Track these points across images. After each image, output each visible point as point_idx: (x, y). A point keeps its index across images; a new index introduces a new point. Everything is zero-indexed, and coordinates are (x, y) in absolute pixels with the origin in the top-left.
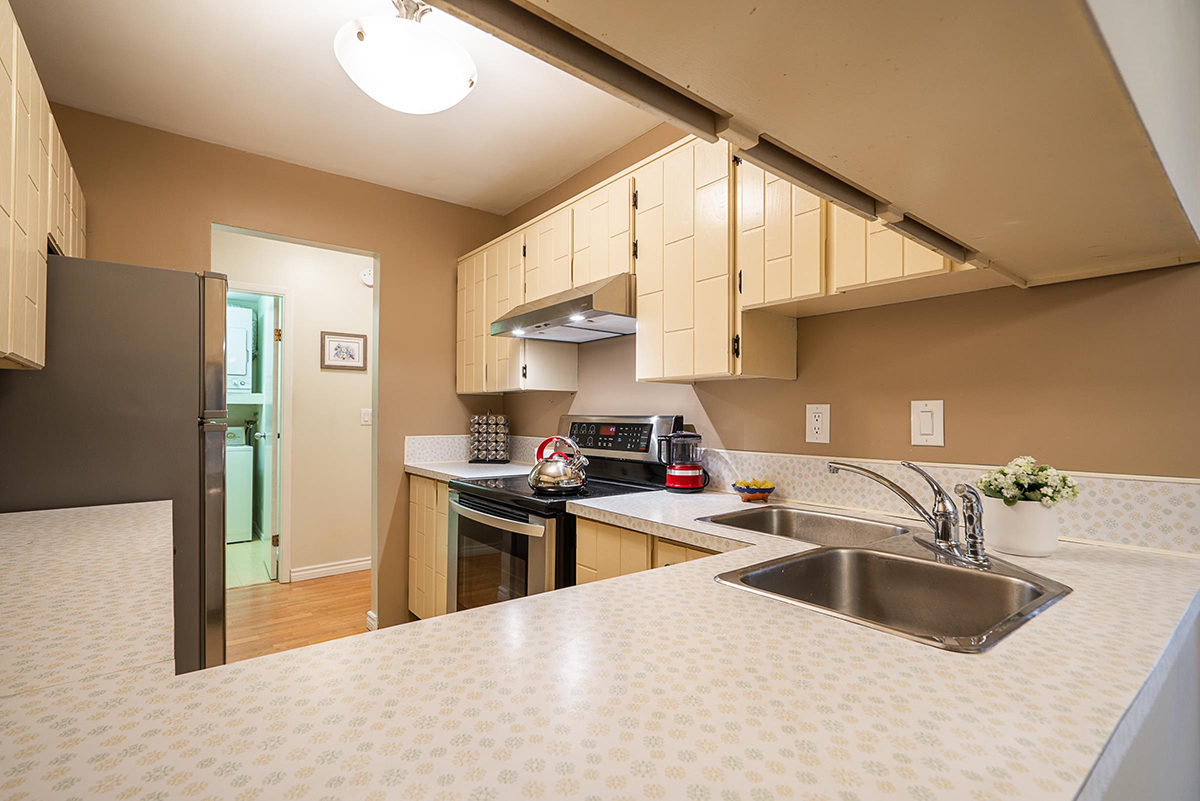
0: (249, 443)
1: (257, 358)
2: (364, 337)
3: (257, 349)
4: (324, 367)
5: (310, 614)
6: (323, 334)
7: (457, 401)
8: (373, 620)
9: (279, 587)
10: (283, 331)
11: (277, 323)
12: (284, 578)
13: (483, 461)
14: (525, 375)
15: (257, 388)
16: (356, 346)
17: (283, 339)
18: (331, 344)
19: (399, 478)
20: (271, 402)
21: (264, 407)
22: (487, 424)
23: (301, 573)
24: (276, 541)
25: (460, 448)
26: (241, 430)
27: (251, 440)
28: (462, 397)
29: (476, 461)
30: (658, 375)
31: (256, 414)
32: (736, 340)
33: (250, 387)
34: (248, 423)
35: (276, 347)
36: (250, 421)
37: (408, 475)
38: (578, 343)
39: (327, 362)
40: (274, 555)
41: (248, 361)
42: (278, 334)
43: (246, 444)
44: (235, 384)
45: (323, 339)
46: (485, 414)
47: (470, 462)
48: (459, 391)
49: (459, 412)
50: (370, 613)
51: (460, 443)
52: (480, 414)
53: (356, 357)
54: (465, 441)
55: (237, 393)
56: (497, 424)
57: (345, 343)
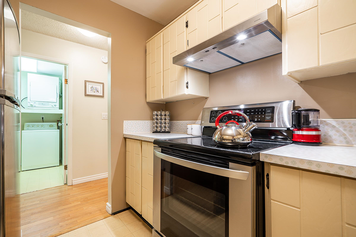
0: (59, 129)
2: (103, 84)
3: (62, 94)
4: (86, 95)
5: (79, 203)
6: (86, 82)
7: (146, 106)
8: (109, 207)
9: (67, 187)
10: (68, 80)
11: (66, 76)
12: (69, 183)
13: (159, 132)
14: (187, 87)
15: (61, 107)
16: (100, 87)
17: (68, 84)
18: (89, 86)
19: (121, 140)
21: (63, 115)
22: (161, 115)
23: (77, 181)
24: (66, 168)
25: (148, 126)
26: (56, 124)
27: (59, 127)
28: (148, 103)
29: (156, 132)
31: (61, 118)
33: (58, 107)
34: (58, 121)
35: (66, 86)
37: (125, 138)
38: (209, 73)
39: (87, 93)
40: (65, 174)
41: (57, 97)
42: (66, 81)
43: (57, 129)
44: (52, 106)
45: (85, 84)
46: (160, 111)
47: (153, 133)
48: (148, 100)
50: (108, 203)
51: (148, 124)
52: (157, 111)
53: (100, 91)
54: (150, 123)
55: (53, 109)
56: (165, 115)
57: (95, 85)
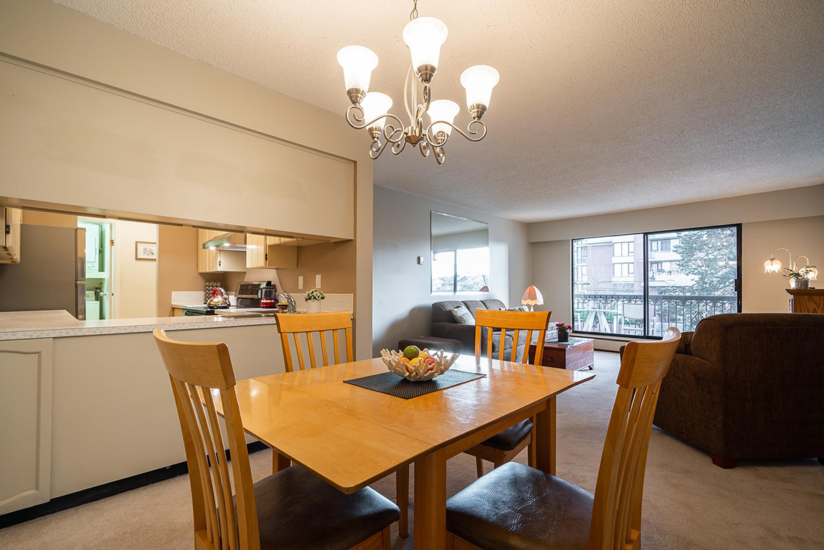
0: (97, 300)
1: (101, 252)
3: (102, 247)
4: (137, 259)
6: (137, 243)
7: (199, 276)
10: (115, 241)
11: (111, 237)
14: (220, 265)
15: (102, 269)
16: (155, 249)
18: (141, 247)
20: (108, 277)
21: (105, 280)
22: (212, 286)
25: (200, 297)
26: (93, 292)
27: (98, 298)
28: (201, 274)
30: (256, 266)
31: (101, 284)
32: (266, 255)
33: (98, 268)
34: (97, 289)
35: (111, 249)
36: (98, 288)
37: (173, 308)
39: (139, 257)
41: (97, 254)
42: (112, 242)
44: (90, 267)
45: (136, 245)
47: (204, 303)
48: (200, 272)
49: (201, 281)
51: (201, 294)
52: (210, 282)
53: (155, 254)
55: (92, 272)
56: (217, 286)
57: (149, 247)
